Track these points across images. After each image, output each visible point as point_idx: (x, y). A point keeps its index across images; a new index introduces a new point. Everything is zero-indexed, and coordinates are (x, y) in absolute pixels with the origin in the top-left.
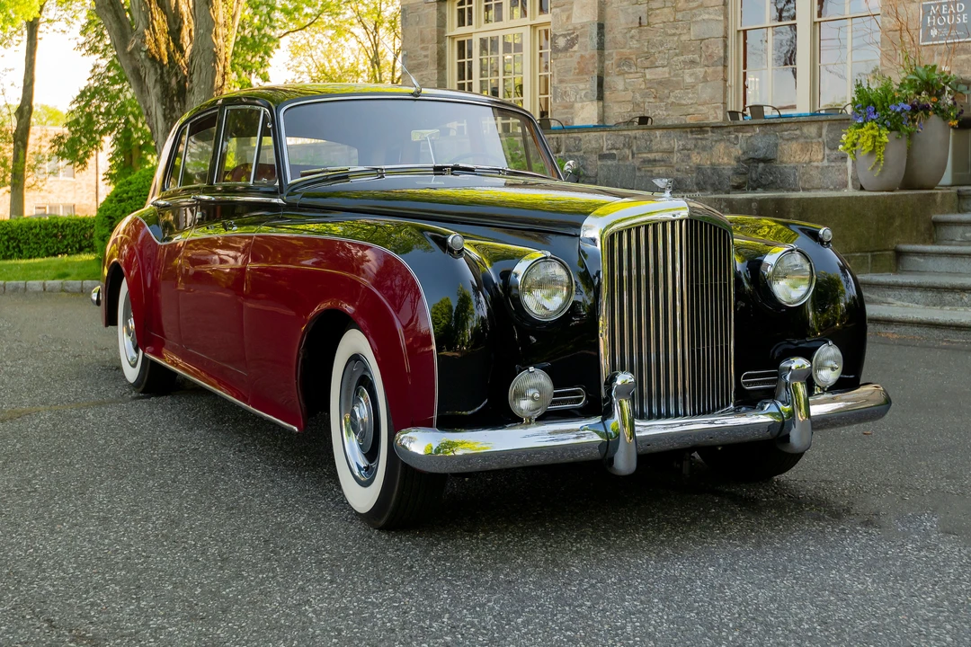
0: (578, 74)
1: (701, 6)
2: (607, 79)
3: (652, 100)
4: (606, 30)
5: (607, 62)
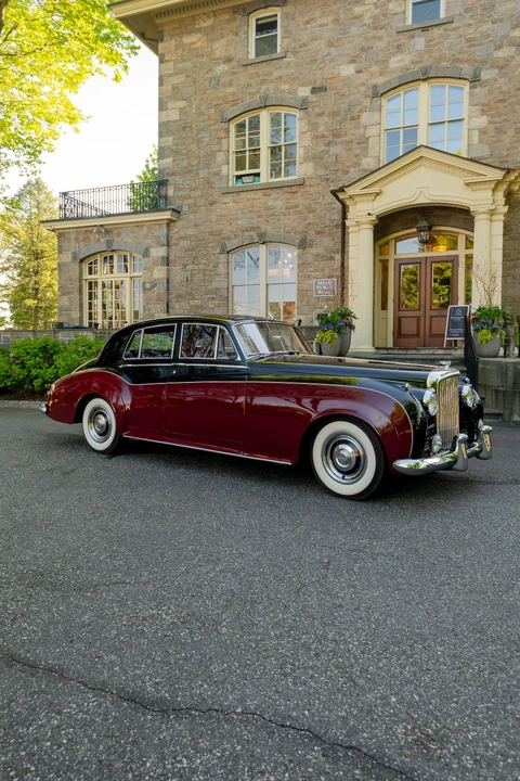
0: (156, 301)
1: (217, 274)
2: (171, 304)
4: (171, 281)
5: (170, 296)
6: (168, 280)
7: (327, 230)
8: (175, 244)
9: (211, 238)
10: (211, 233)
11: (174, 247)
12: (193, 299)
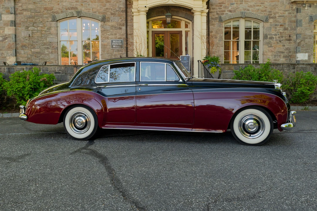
0: (8, 48)
1: (50, 33)
2: (17, 50)
3: (34, 57)
4: (17, 36)
5: (17, 46)
6: (15, 35)
7: (117, 13)
8: (20, 13)
9: (46, 11)
10: (45, 9)
11: (19, 15)
12: (34, 48)
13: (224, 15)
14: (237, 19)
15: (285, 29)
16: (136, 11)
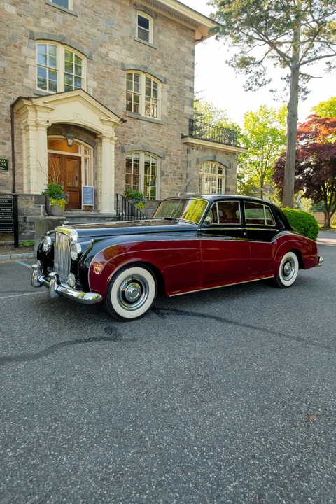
13: (127, 146)
14: (138, 151)
15: (178, 168)
16: (34, 124)
